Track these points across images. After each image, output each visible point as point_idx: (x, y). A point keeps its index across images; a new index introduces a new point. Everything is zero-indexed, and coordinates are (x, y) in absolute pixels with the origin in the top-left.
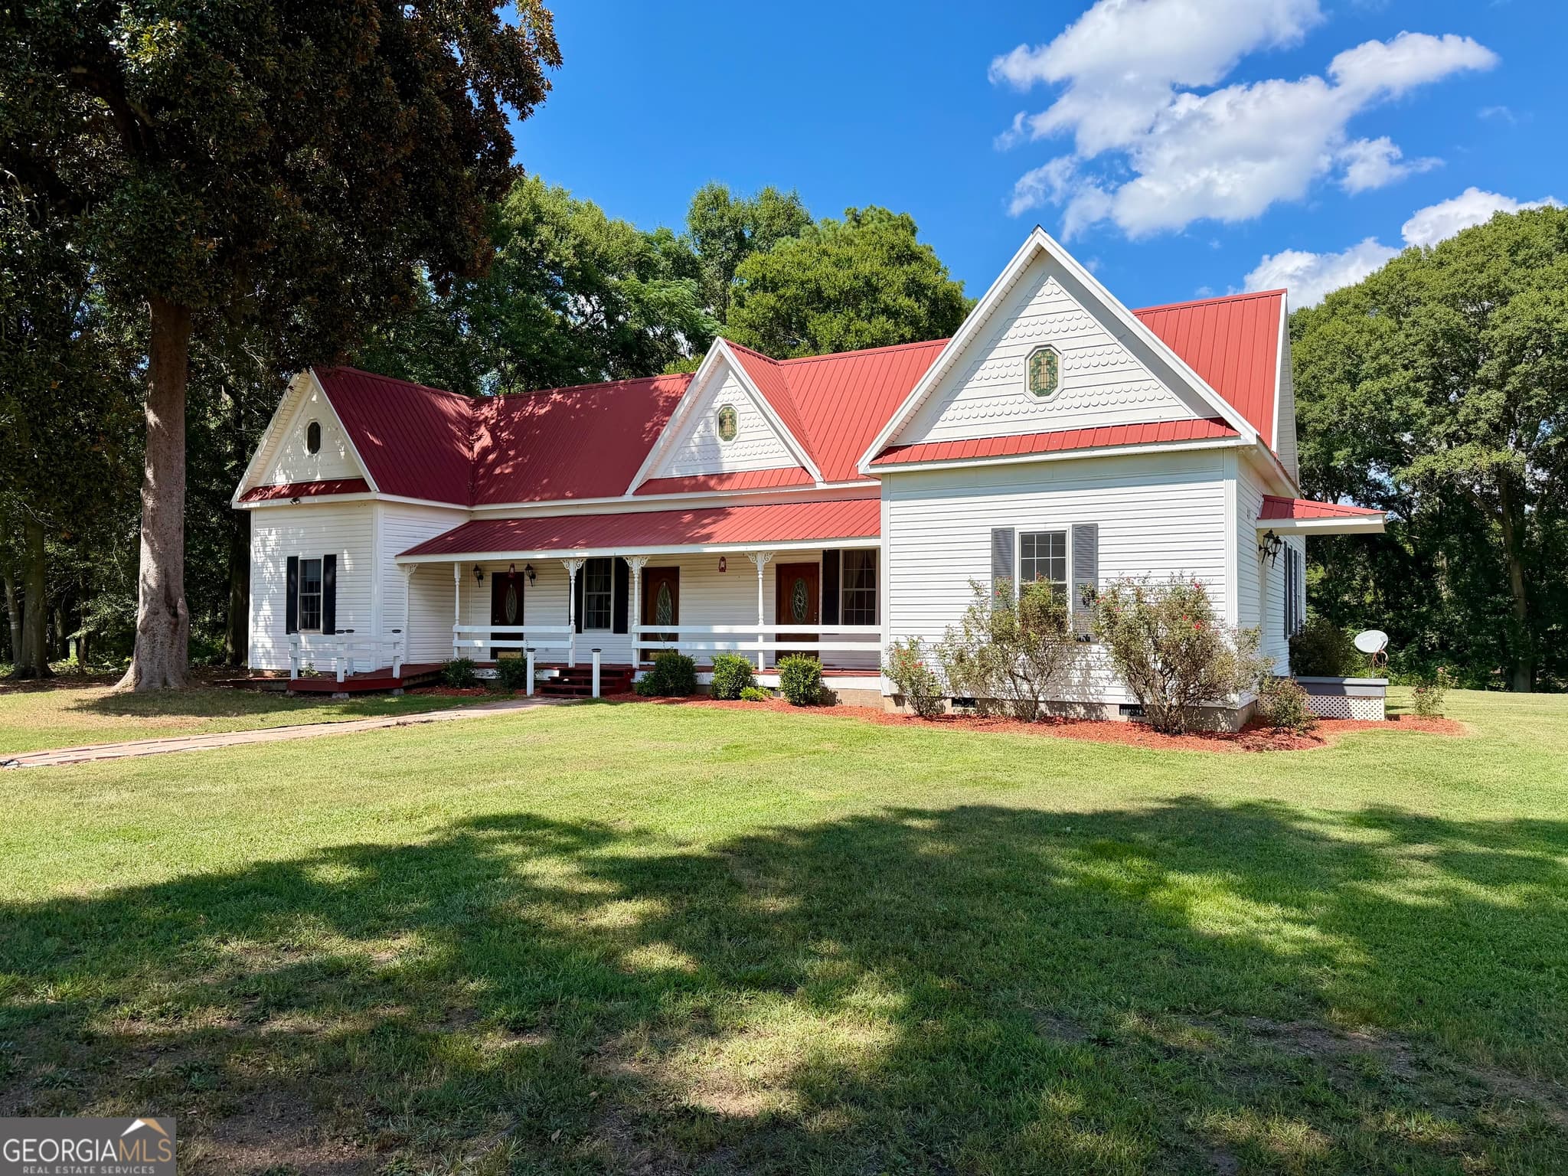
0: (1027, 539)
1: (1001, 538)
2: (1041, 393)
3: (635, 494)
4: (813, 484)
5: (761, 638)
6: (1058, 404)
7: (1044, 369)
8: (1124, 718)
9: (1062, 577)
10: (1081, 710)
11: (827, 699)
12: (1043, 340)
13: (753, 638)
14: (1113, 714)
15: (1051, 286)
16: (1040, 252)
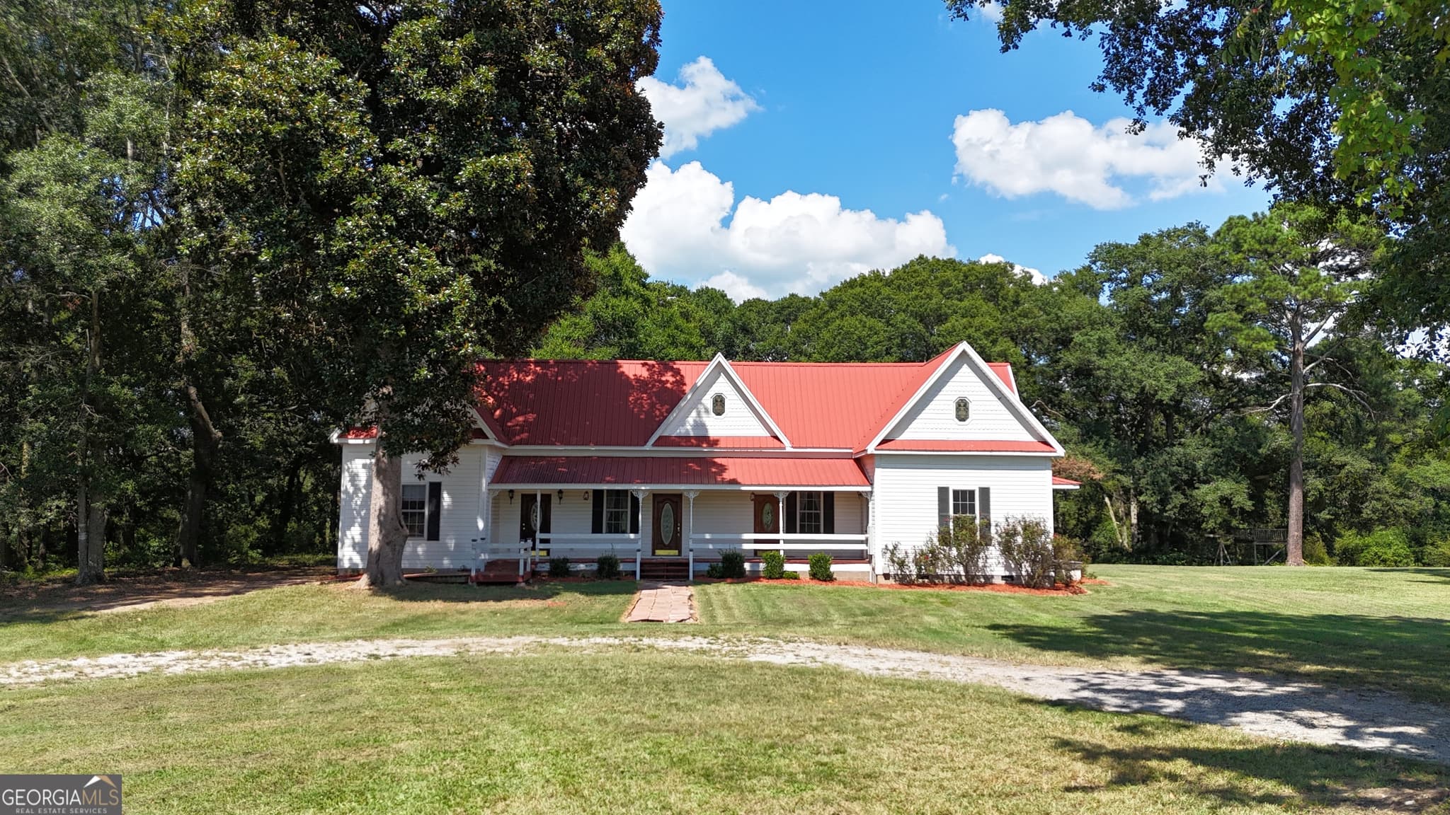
0: (956, 492)
1: (943, 492)
2: (963, 420)
3: (654, 445)
4: (784, 448)
5: (781, 542)
6: (970, 426)
7: (962, 408)
8: (1004, 582)
9: (974, 513)
10: (983, 580)
11: (829, 578)
12: (962, 395)
13: (777, 542)
14: (998, 581)
15: (965, 369)
16: (964, 352)
